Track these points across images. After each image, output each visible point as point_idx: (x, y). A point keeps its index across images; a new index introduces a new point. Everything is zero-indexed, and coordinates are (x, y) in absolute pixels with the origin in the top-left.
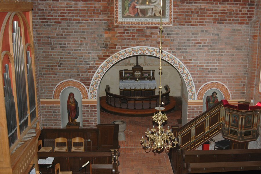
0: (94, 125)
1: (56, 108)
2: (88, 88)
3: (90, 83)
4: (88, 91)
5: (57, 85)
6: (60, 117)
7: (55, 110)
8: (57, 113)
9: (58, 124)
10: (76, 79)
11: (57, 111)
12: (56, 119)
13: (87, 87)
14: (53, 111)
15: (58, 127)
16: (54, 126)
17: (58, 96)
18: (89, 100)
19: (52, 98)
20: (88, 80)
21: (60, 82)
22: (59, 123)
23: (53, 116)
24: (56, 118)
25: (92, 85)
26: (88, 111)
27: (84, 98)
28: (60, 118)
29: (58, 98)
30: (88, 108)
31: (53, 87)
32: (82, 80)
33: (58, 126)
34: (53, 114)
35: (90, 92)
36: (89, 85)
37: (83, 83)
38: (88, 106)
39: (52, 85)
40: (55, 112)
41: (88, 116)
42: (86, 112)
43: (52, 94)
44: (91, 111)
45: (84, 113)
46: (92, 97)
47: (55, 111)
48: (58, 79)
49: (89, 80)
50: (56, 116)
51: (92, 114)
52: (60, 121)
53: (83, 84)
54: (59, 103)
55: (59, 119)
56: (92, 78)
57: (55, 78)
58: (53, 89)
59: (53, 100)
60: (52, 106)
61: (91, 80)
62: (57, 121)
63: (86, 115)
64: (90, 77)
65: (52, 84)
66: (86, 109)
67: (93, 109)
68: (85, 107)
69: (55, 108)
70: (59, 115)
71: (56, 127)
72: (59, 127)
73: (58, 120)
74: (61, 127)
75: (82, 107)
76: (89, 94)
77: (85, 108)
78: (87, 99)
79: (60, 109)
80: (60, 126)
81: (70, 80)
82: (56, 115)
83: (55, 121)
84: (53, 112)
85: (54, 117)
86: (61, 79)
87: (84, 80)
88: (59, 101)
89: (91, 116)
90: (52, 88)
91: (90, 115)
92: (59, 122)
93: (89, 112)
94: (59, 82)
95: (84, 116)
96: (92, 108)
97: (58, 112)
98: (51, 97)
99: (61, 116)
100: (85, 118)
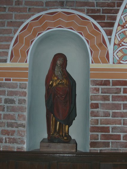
0: (122, 140)
1: (17, 88)
2: (109, 33)
3: (115, 18)
4: (110, 40)
5: (23, 23)
6: (23, 115)
7: (11, 93)
8: (17, 104)
9: (15, 136)
10: (76, 10)
11: (16, 98)
12: (13, 121)
13: (105, 31)
14: (7, 97)
15: (15, 147)
16: (6, 142)
17: (24, 54)
18: (110, 65)
19: (5, 61)
20: (109, 12)
21: (33, 15)
22: (21, 135)
23: (6, 112)
24: (13, 118)
25: (119, 25)
26: (106, 98)
27: (96, 61)
28: (24, 119)
29: (24, 60)
30: (109, 91)
31: (12, 28)
32: (93, 11)
33: (17, 143)
34: (6, 105)
35: (115, 44)
36: (112, 25)
37: (95, 18)
38: (106, 83)
39: (11, 24)
40: (12, 101)
41: (107, 115)
42: (102, 102)
43: (9, 48)
44: (114, 98)
45: (96, 106)
46: (121, 58)
47: (10, 97)
48: (28, 7)
49: (111, 10)
50: (12, 113)
51: (117, 107)
52: (24, 126)
53: (95, 22)
54: (25, 75)
55: (19, 122)
56: (119, 5)
57: (21, 6)
58: (11, 35)
59: (9, 64)
60: (4, 81)
61: (117, 11)
62: (14, 129)
63: (100, 110)
64: (114, 3)
65: (9, 20)
66: (100, 94)
67: (122, 94)
68: (97, 87)
69: (13, 88)
70: (22, 109)
71: (11, 145)
72: (20, 146)
73: (18, 126)
74: (25, 147)
75: (91, 86)
76: (110, 48)
77: (98, 90)
78: (104, 62)
79: (26, 90)
80: (22, 142)
81: (59, 10)
82: (13, 109)
83: (10, 129)
84: (6, 101)
85: (6, 117)
86: (35, 7)
87: (98, 11)
88: (26, 69)
89: (114, 115)
90: (9, 32)
91: (111, 112)
92: (18, 131)
93: (111, 102)
94: (29, 17)
95: (94, 114)
96: (120, 89)
97: (20, 102)
98: (4, 58)
99: (26, 114)
100: (98, 120)
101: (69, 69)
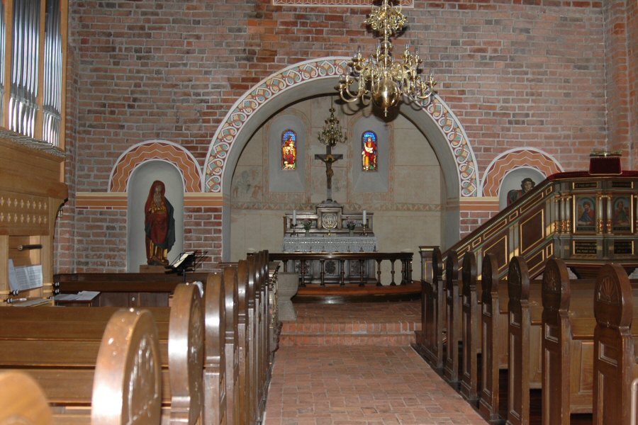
0: (213, 262)
1: (117, 215)
2: (202, 163)
3: (207, 149)
4: (202, 169)
5: (121, 154)
6: (124, 241)
7: (112, 221)
8: (118, 231)
9: (117, 260)
10: (171, 141)
11: (117, 225)
12: (115, 246)
13: (198, 161)
14: (108, 224)
15: (117, 270)
16: (108, 265)
17: (124, 184)
18: (202, 193)
19: (106, 191)
20: (202, 142)
21: (131, 146)
22: (122, 259)
23: (107, 238)
24: (114, 243)
25: (211, 155)
26: (198, 224)
27: (189, 190)
28: (125, 244)
29: (123, 190)
30: (201, 217)
31: (112, 159)
32: (187, 142)
33: (118, 266)
34: (108, 231)
35: (207, 174)
36: (204, 155)
37: (188, 148)
38: (199, 210)
39: (110, 154)
40: (113, 228)
41: (199, 239)
42: (194, 227)
43: (108, 179)
44: (206, 224)
45: (189, 231)
46: (212, 187)
47: (111, 225)
48: (126, 138)
49: (204, 140)
50: (113, 239)
51: (209, 232)
52: (125, 251)
53: (189, 153)
54: (125, 203)
55: (120, 247)
56: (212, 135)
57: (118, 137)
58: (110, 166)
59: (109, 194)
60: (105, 210)
61: (209, 142)
62: (116, 253)
63: (193, 235)
64: (207, 134)
65: (108, 151)
66: (193, 220)
67: (213, 220)
68: (191, 213)
69: (114, 215)
70: (123, 235)
71: (113, 268)
72: (121, 268)
73: (120, 250)
74: (126, 270)
75: (184, 213)
76: (202, 177)
77: (191, 217)
78: (196, 191)
79: (126, 218)
80: (124, 265)
81: (156, 141)
82: (114, 235)
83: (112, 253)
84: (108, 228)
85: (108, 242)
86: (132, 138)
87: (192, 141)
88: (125, 198)
89: (206, 239)
90: (109, 162)
91: (203, 236)
92: (120, 256)
93: (202, 227)
94: (126, 148)
95: (187, 239)
96: (211, 216)
97: (121, 228)
98: (105, 188)
99: (126, 239)
100: (191, 244)
101: (166, 195)
